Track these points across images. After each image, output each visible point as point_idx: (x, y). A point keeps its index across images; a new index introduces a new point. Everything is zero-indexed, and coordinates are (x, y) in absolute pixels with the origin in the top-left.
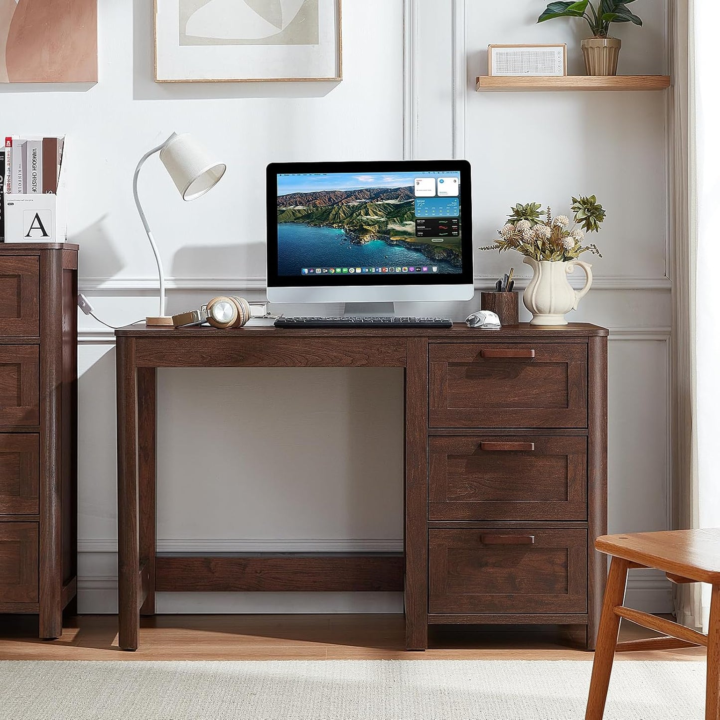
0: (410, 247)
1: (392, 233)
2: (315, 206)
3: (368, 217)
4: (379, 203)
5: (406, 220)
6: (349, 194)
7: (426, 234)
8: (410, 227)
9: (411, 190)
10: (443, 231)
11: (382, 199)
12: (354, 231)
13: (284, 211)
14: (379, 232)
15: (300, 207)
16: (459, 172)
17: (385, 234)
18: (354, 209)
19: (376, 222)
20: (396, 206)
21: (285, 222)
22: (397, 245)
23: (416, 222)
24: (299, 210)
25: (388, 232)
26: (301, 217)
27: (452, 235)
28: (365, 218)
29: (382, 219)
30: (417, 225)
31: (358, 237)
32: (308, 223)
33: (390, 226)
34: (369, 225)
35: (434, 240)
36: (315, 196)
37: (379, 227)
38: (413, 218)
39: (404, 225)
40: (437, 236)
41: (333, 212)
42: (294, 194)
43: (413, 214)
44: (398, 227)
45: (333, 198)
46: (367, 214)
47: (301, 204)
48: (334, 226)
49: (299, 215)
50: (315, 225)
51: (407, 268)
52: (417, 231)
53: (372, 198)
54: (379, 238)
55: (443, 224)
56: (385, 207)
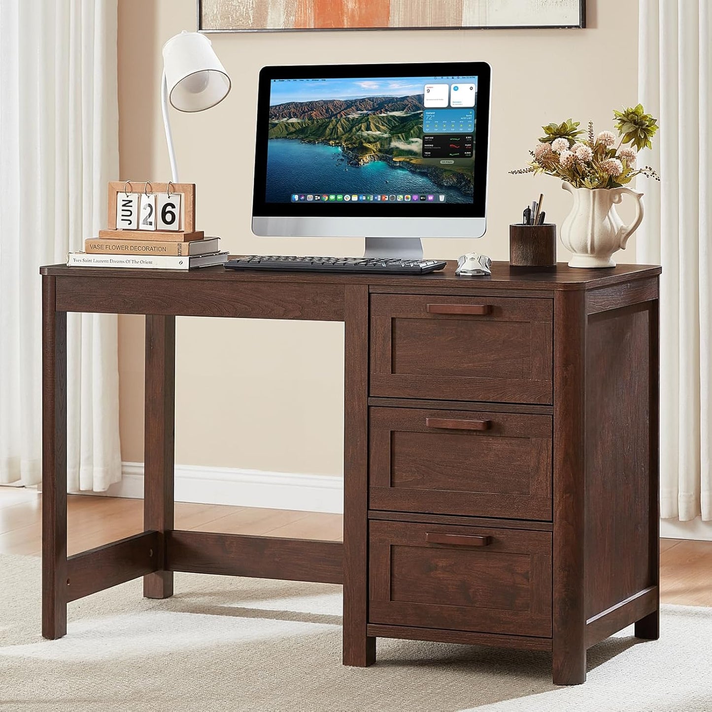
0: (415, 170)
1: (395, 153)
2: (310, 118)
3: (369, 132)
4: (383, 115)
5: (412, 137)
6: (350, 105)
7: (435, 154)
8: (416, 145)
9: (420, 98)
10: (454, 150)
11: (387, 110)
12: (352, 150)
13: (277, 124)
14: (380, 151)
15: (294, 120)
16: (477, 77)
17: (387, 154)
18: (355, 122)
19: (377, 139)
20: (402, 119)
21: (277, 138)
22: (400, 168)
23: (424, 139)
24: (292, 124)
25: (390, 151)
26: (295, 132)
27: (465, 156)
28: (365, 133)
29: (386, 136)
30: (424, 143)
31: (356, 157)
32: (302, 139)
33: (395, 144)
34: (370, 142)
35: (443, 162)
36: (311, 106)
37: (381, 145)
38: (420, 134)
39: (409, 143)
40: (446, 156)
41: (331, 126)
42: (288, 104)
43: (421, 129)
44: (402, 145)
45: (331, 109)
46: (368, 129)
47: (295, 116)
48: (331, 142)
49: (292, 129)
50: (309, 142)
51: (410, 196)
52: (424, 150)
53: (375, 109)
54: (381, 159)
55: (454, 142)
56: (389, 120)
